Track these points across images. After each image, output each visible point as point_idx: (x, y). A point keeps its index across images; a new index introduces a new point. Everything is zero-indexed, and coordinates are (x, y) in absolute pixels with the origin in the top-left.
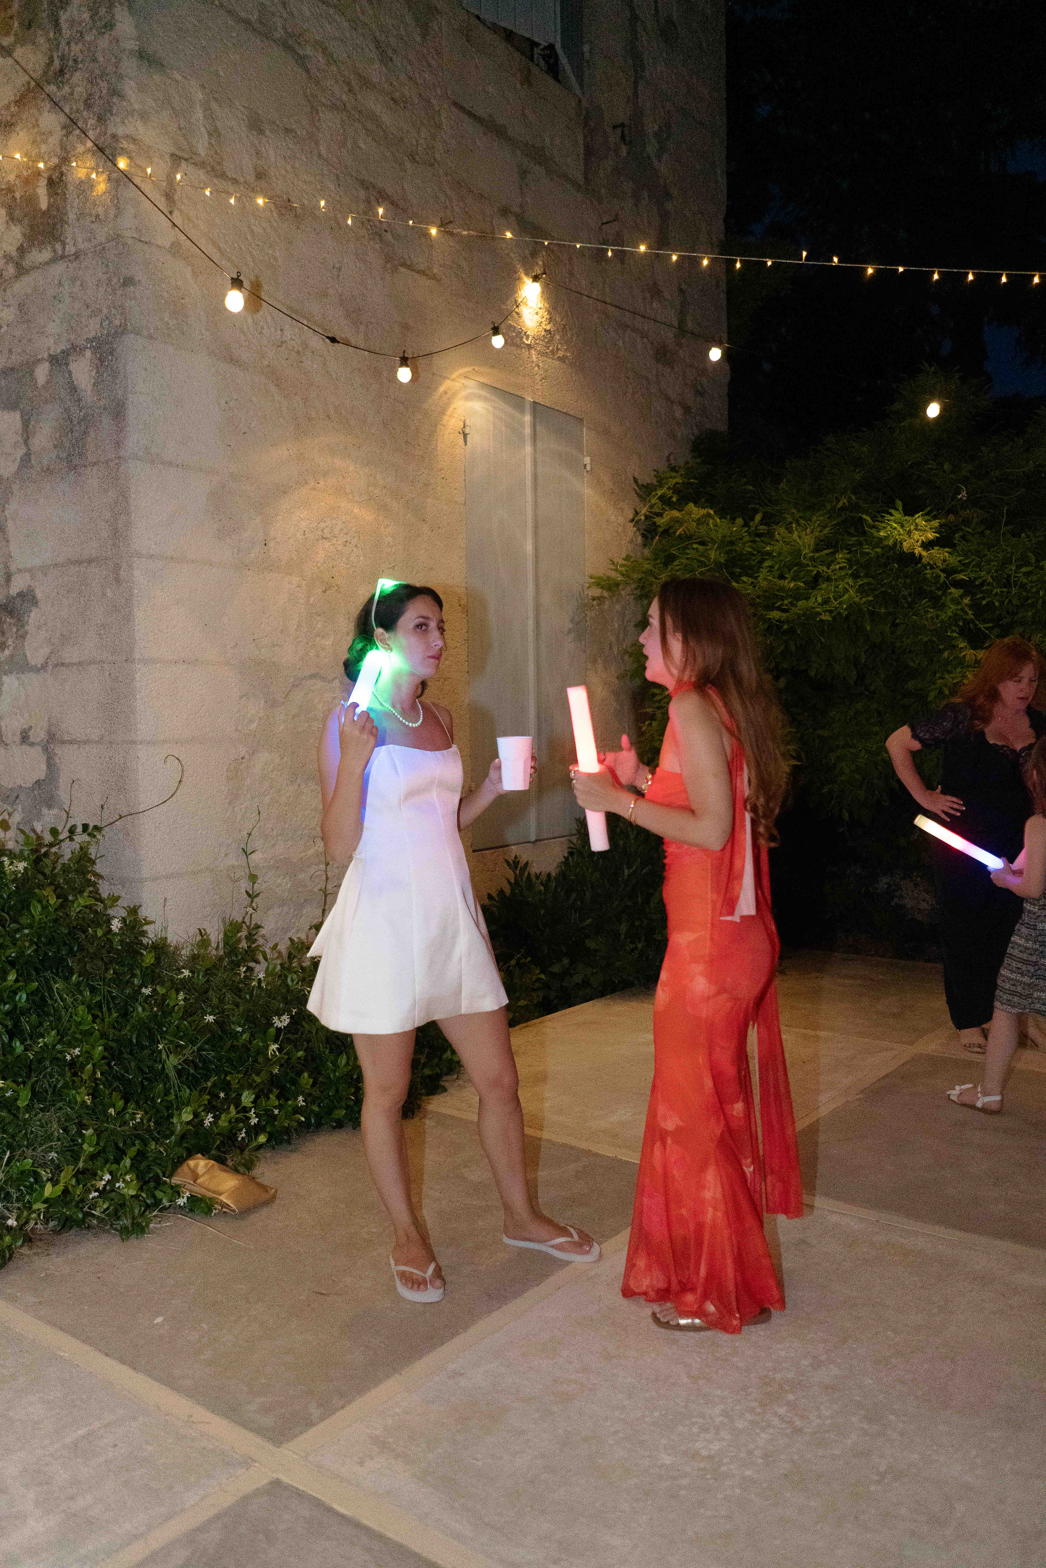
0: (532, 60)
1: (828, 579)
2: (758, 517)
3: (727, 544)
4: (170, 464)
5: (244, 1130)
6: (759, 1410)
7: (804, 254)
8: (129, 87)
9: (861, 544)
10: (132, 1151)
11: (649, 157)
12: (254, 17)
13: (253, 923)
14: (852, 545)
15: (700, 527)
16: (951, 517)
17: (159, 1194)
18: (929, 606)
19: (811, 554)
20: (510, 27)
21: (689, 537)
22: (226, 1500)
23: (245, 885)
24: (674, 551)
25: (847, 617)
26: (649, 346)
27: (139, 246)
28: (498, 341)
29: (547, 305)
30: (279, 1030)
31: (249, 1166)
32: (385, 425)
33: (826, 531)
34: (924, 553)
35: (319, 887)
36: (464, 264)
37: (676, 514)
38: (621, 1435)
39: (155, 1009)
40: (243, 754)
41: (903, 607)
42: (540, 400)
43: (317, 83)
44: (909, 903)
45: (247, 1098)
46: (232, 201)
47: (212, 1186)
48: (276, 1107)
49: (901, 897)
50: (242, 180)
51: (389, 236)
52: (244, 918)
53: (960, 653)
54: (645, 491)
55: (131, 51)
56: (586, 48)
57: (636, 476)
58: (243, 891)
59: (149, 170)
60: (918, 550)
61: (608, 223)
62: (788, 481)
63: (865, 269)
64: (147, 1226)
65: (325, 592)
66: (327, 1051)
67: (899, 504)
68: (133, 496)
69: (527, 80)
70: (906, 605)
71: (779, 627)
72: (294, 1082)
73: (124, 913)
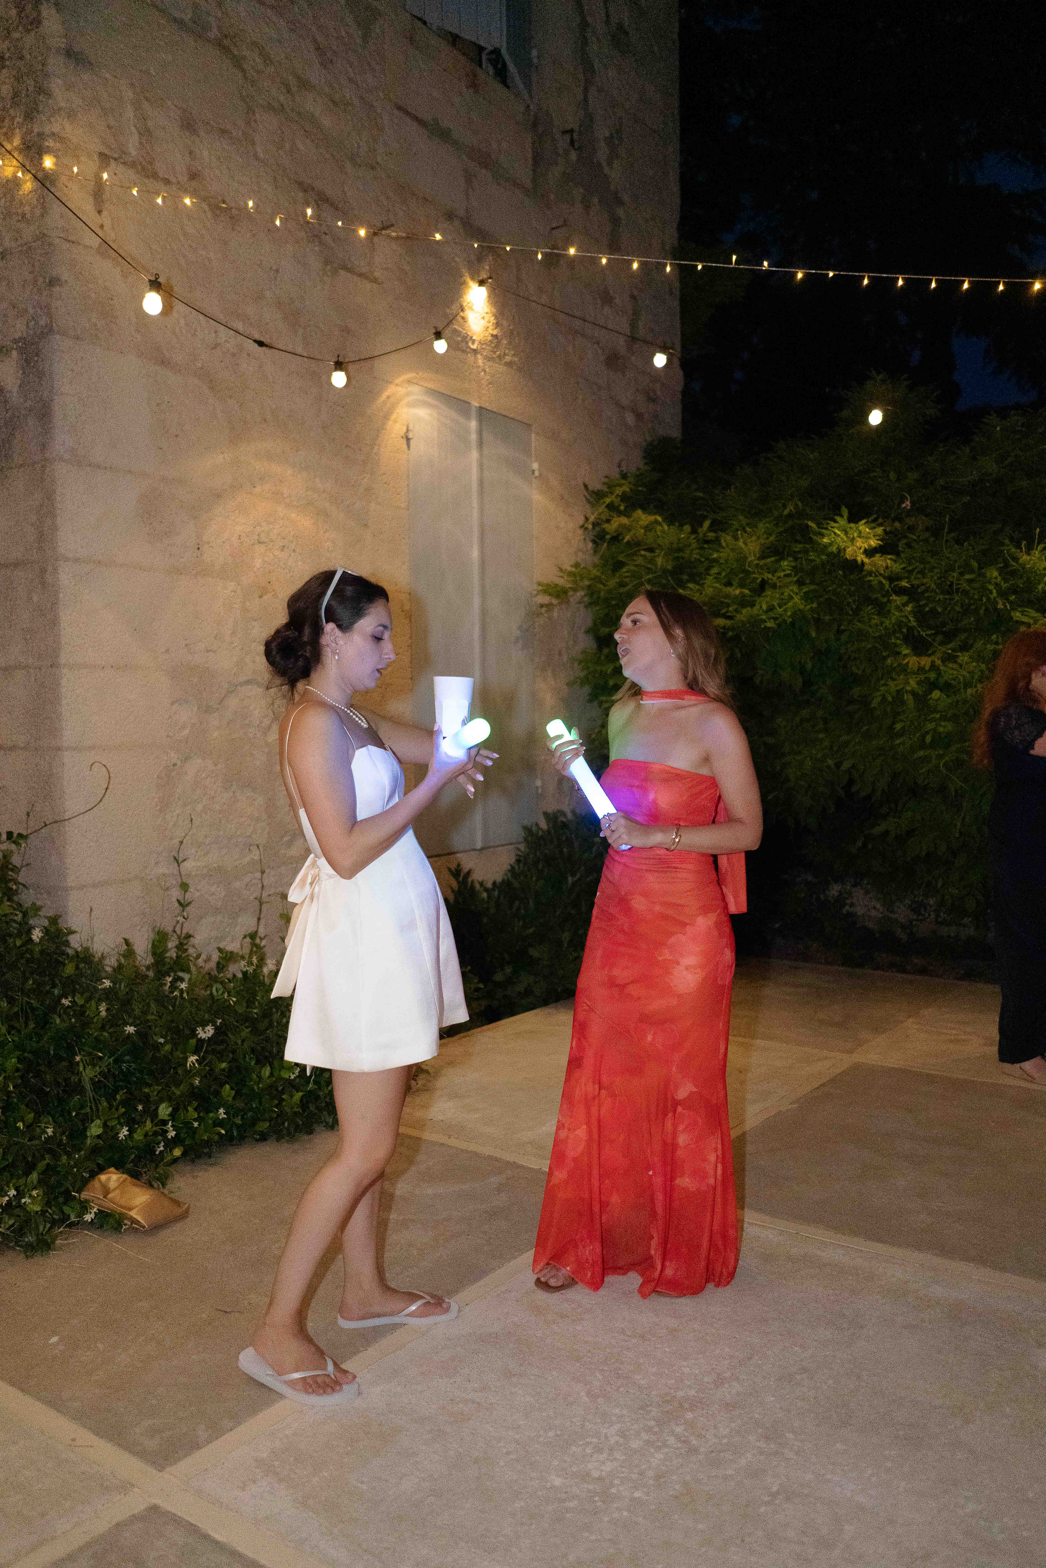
0: (480, 65)
1: (774, 586)
2: (707, 524)
3: (676, 551)
4: (99, 467)
5: (162, 1144)
6: (656, 1429)
7: (734, 257)
8: (56, 85)
9: (806, 552)
10: (41, 1166)
11: (600, 164)
12: (187, 17)
13: (184, 931)
14: (799, 552)
15: (648, 533)
16: (897, 524)
17: (66, 1209)
18: (873, 614)
19: (756, 562)
20: (456, 31)
21: (638, 544)
22: (101, 1526)
23: (176, 893)
24: (621, 558)
25: (793, 624)
26: (600, 351)
27: (65, 246)
28: (440, 346)
29: (494, 310)
30: (201, 1041)
31: (163, 1180)
32: (324, 428)
33: (772, 538)
34: (866, 560)
35: (255, 895)
36: (407, 267)
37: (624, 520)
38: (513, 1457)
39: (73, 1020)
40: (174, 761)
41: (847, 614)
42: (485, 405)
43: (253, 83)
44: (860, 910)
45: (164, 1110)
46: (159, 201)
47: (123, 1202)
48: (195, 1120)
49: (852, 905)
50: (174, 180)
51: (328, 239)
52: (175, 927)
53: (904, 660)
54: (595, 497)
55: (58, 50)
56: (534, 53)
57: (587, 482)
58: (174, 899)
59: (75, 169)
60: (861, 557)
61: (557, 228)
62: (736, 488)
63: (795, 274)
64: (53, 1242)
65: (261, 597)
66: (253, 1063)
67: (845, 512)
68: (58, 498)
69: (474, 85)
70: (851, 613)
71: (724, 634)
72: (217, 1093)
73: (46, 923)
